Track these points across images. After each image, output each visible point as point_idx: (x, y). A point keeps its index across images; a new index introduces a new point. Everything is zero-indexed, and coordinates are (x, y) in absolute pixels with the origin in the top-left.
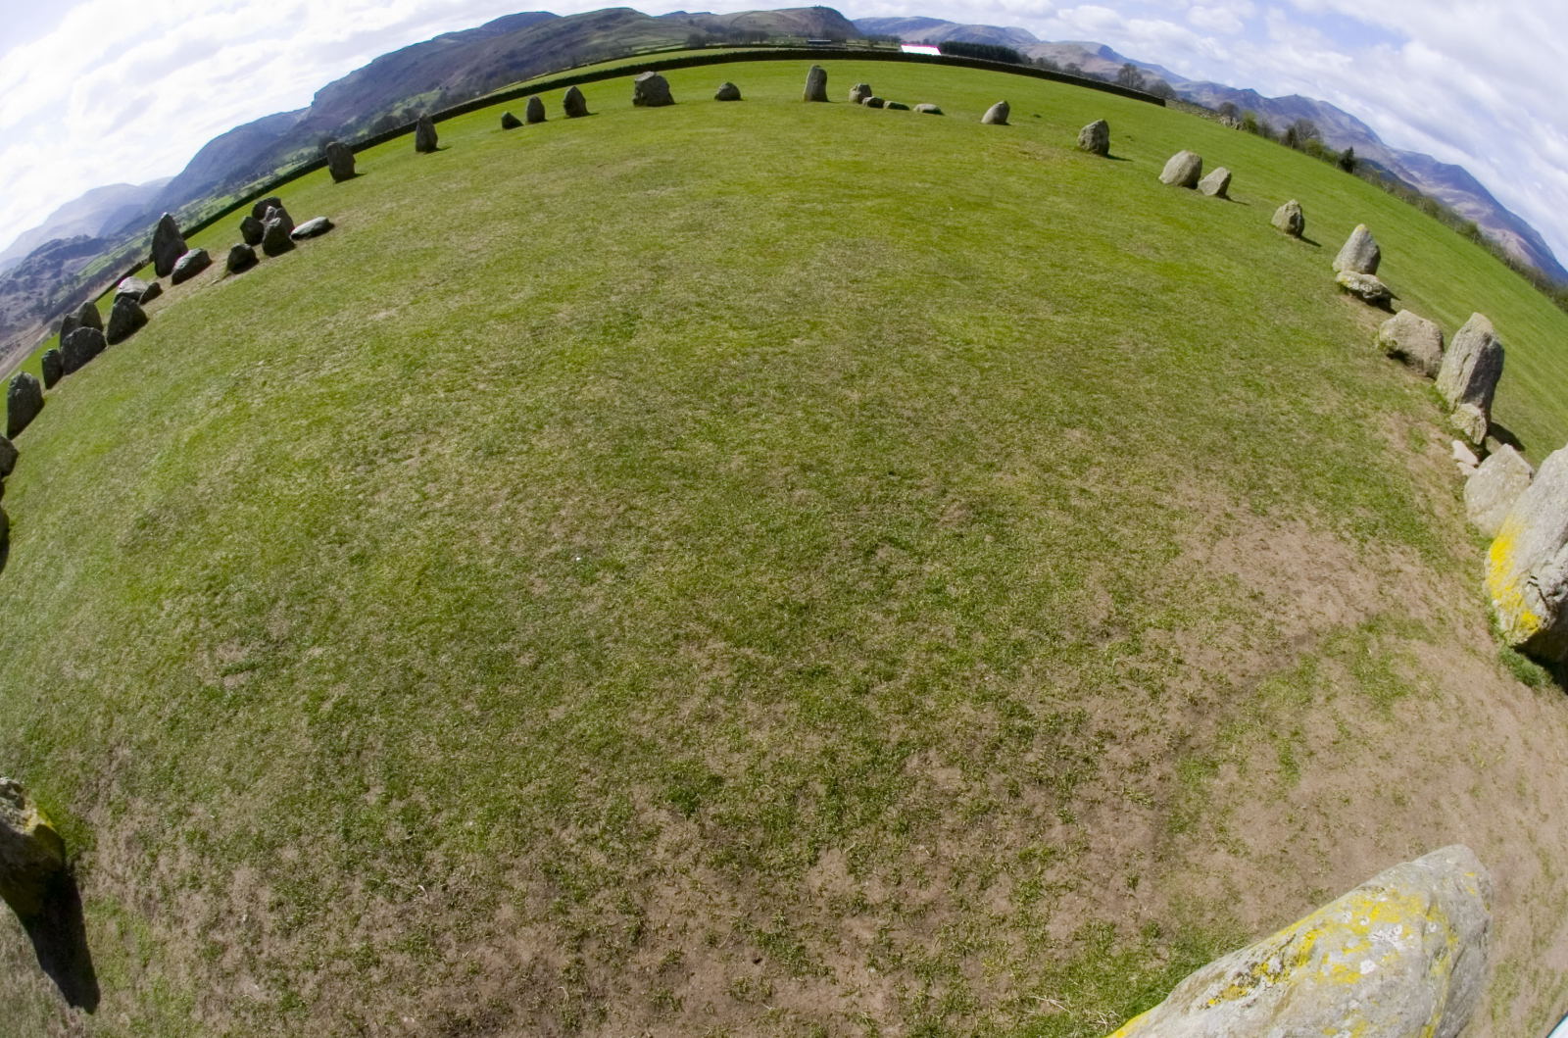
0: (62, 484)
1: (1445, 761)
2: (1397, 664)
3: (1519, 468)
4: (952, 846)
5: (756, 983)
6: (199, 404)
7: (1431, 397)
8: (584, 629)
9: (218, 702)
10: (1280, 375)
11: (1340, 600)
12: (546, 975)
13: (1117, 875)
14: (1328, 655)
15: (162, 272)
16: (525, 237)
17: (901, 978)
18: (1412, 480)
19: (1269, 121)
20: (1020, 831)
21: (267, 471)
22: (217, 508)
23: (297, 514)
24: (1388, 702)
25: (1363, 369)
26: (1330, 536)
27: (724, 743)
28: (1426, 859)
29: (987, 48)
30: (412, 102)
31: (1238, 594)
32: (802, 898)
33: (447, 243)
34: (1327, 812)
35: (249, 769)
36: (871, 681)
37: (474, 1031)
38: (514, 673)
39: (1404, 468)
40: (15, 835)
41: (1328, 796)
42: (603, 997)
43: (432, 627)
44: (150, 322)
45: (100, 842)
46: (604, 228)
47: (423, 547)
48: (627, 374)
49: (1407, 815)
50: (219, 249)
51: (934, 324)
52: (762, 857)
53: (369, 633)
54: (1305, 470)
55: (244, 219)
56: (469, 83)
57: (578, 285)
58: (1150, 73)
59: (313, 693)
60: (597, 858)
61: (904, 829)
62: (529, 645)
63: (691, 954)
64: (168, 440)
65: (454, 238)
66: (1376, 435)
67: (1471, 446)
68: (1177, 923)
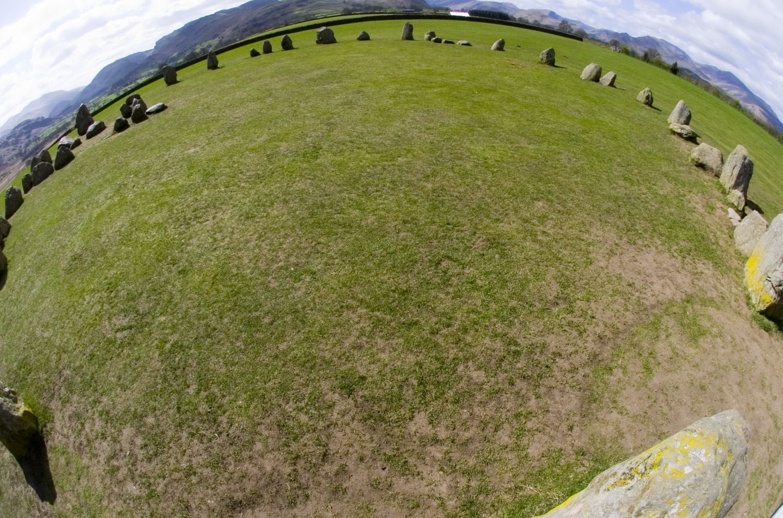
0: (34, 240)
1: (725, 368)
2: (701, 319)
3: (761, 223)
4: (481, 410)
5: (383, 480)
6: (101, 198)
7: (718, 186)
8: (296, 304)
9: (114, 345)
10: (642, 175)
11: (673, 287)
12: (279, 477)
13: (563, 424)
14: (667, 314)
15: (81, 133)
16: (263, 110)
17: (456, 477)
18: (708, 227)
19: (634, 49)
20: (514, 402)
21: (136, 229)
22: (111, 249)
23: (151, 250)
24: (697, 338)
25: (683, 172)
26: (667, 255)
27: (366, 360)
28: (717, 416)
29: (493, 13)
30: (205, 45)
31: (622, 284)
32: (406, 437)
33: (224, 114)
34: (667, 393)
35: (130, 378)
36: (439, 328)
37: (243, 507)
38: (261, 326)
39: (704, 222)
40: (13, 416)
41: (668, 386)
42: (307, 488)
43: (220, 304)
44: (76, 158)
45: (56, 418)
46: (302, 105)
47: (215, 265)
48: (315, 176)
49: (706, 395)
50: (110, 121)
51: (469, 150)
52: (386, 416)
53: (188, 308)
54: (654, 222)
55: (122, 105)
56: (234, 35)
57: (290, 133)
58: (574, 24)
59: (160, 339)
60: (303, 418)
61: (457, 402)
62: (268, 313)
63: (351, 466)
64: (86, 216)
65: (227, 111)
66: (690, 205)
67: (737, 211)
68: (592, 448)
